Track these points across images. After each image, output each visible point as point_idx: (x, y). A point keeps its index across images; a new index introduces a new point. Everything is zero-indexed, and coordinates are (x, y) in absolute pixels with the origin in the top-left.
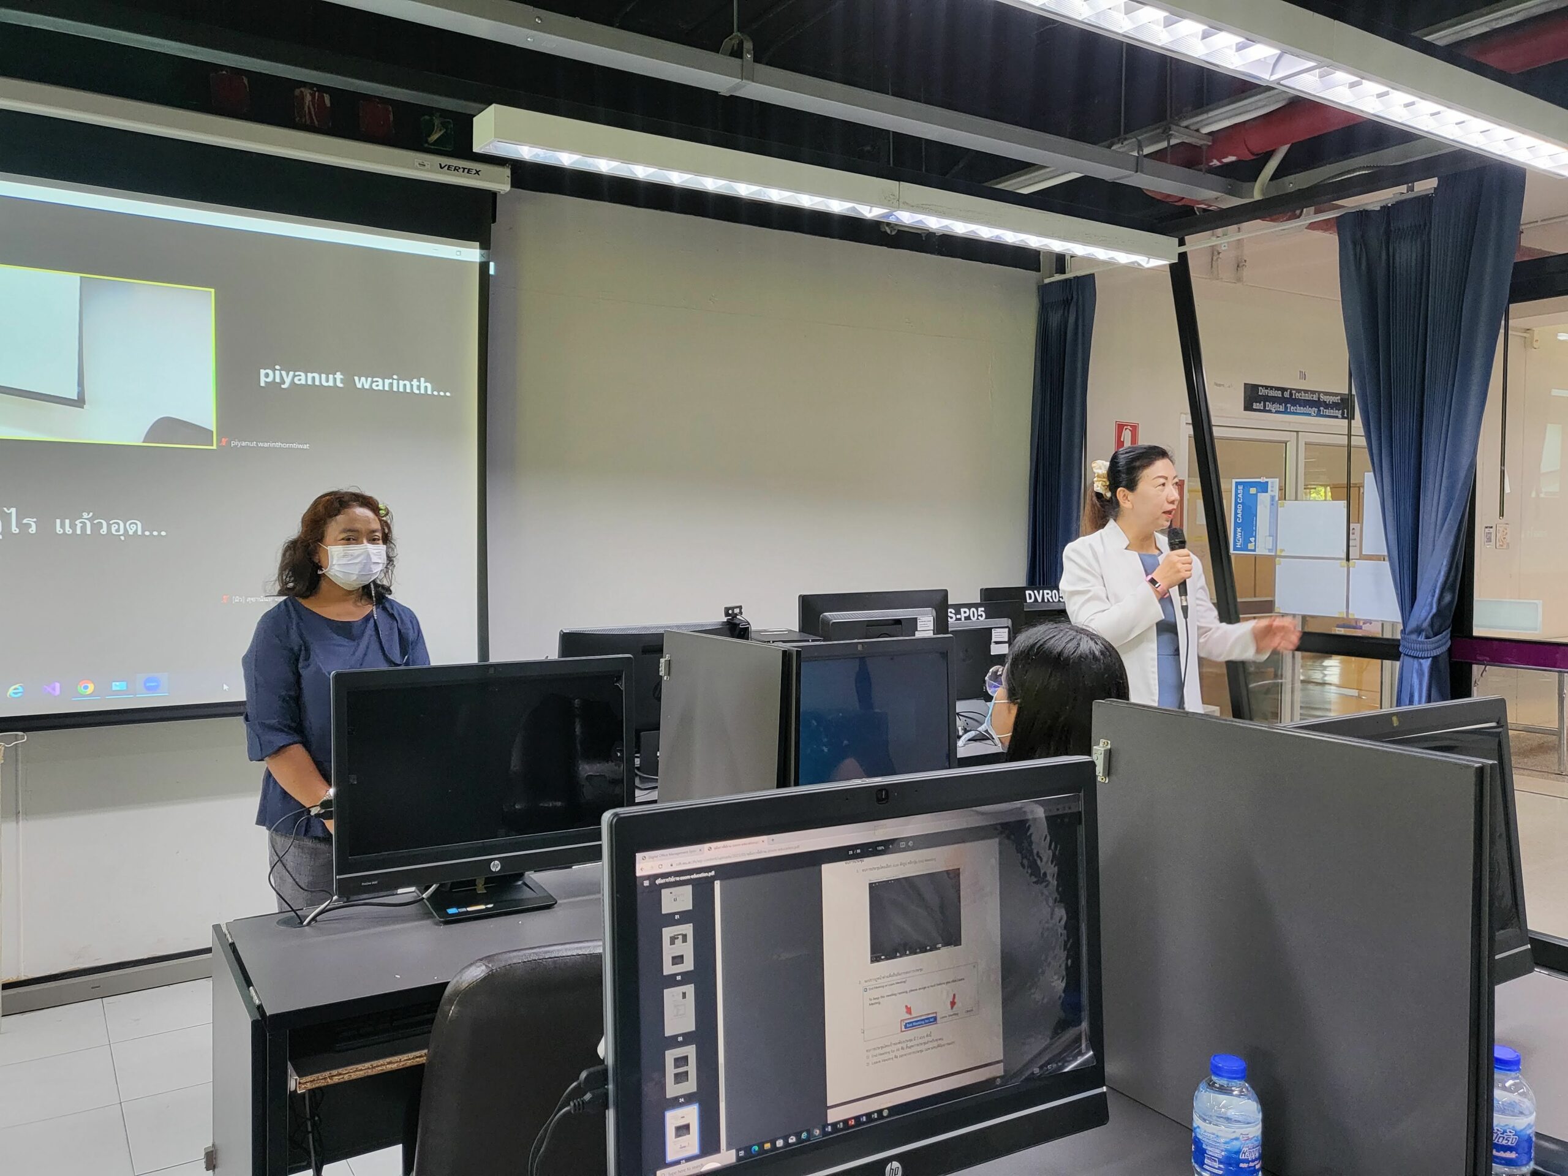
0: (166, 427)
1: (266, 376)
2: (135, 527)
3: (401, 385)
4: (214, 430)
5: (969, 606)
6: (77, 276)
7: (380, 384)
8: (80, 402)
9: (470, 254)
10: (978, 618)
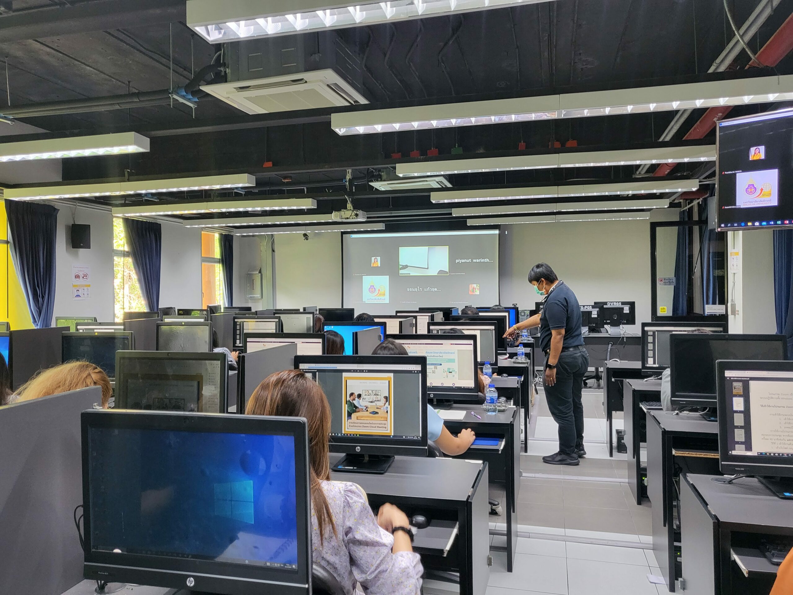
0: (441, 272)
1: (457, 261)
2: (436, 289)
3: (482, 260)
4: (448, 271)
5: (587, 306)
6: (427, 247)
7: (478, 261)
8: (428, 268)
9: (497, 232)
10: (590, 309)
